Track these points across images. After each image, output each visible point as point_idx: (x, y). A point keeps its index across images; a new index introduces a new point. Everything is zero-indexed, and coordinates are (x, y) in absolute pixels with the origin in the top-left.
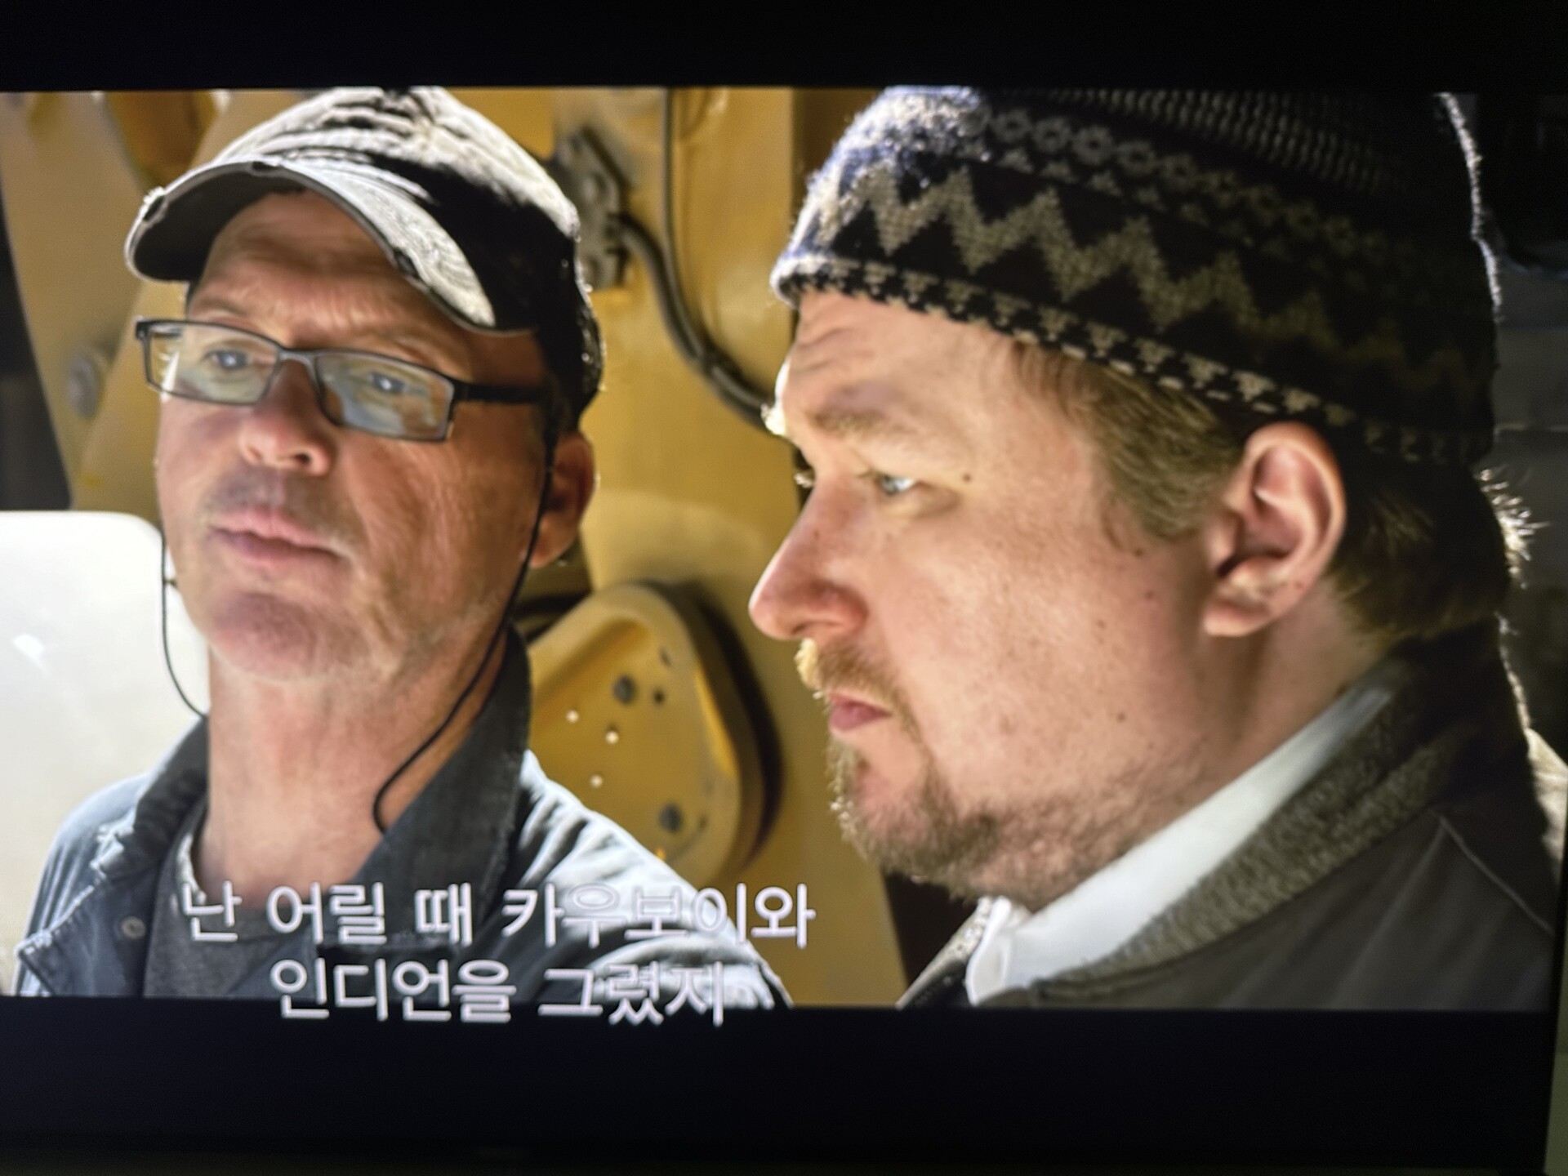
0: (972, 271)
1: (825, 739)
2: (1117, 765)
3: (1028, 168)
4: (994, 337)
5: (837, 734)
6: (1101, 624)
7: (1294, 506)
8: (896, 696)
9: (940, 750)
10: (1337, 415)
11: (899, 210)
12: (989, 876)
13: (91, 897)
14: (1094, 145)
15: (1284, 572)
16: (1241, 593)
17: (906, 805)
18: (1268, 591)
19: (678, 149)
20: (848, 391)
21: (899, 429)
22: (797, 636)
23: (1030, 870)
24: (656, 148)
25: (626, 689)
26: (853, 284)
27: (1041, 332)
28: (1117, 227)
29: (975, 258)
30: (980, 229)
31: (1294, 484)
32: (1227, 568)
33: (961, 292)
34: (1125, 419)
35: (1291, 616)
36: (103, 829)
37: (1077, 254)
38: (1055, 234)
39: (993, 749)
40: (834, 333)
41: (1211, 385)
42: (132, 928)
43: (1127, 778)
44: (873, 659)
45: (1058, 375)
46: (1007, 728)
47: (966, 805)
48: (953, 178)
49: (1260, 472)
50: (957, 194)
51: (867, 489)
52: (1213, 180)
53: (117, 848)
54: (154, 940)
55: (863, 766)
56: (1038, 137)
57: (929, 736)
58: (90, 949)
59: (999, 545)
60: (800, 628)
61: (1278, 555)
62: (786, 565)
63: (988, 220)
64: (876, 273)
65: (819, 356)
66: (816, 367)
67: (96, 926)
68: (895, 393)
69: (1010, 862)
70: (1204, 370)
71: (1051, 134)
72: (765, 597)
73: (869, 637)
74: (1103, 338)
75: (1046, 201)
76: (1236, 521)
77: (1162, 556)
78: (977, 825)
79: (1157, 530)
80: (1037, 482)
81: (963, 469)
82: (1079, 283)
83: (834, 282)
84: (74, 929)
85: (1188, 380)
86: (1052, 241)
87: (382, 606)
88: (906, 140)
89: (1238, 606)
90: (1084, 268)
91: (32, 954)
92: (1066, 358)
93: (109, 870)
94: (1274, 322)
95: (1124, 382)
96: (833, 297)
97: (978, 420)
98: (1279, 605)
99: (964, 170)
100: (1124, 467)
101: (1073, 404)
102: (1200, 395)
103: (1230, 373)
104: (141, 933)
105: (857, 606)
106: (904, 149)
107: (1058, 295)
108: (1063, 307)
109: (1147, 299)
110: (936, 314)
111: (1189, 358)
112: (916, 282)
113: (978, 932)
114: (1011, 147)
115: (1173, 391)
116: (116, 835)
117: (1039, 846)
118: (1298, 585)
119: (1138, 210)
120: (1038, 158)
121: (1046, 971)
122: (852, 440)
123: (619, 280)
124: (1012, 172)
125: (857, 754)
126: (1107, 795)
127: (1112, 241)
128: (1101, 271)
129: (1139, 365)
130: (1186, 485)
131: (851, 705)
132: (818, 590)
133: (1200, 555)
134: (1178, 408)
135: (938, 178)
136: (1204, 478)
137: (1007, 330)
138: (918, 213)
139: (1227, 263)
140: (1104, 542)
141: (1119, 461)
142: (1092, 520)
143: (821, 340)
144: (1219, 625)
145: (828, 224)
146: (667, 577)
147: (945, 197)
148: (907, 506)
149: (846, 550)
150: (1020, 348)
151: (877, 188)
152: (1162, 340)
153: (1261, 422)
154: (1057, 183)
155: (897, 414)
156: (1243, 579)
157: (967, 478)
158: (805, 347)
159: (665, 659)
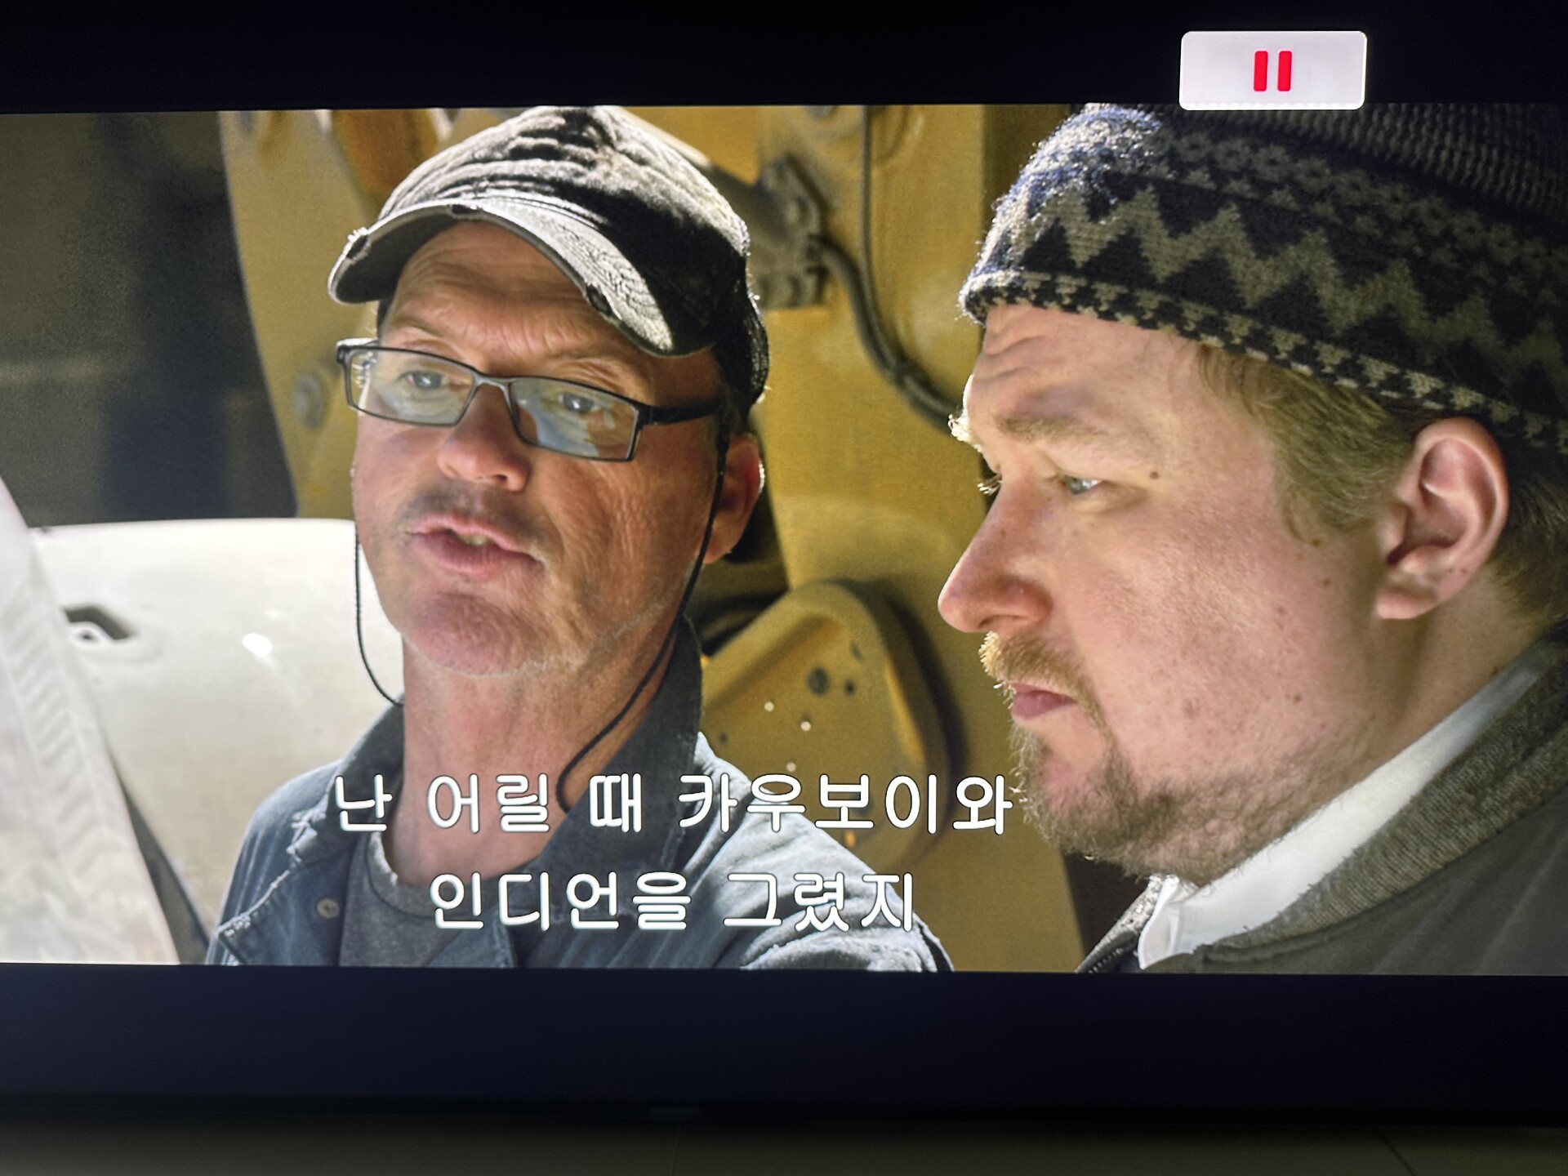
0: (1160, 280)
1: (1008, 726)
2: (1291, 745)
3: (1211, 186)
4: (1181, 341)
5: (1019, 721)
6: (1281, 611)
7: (1459, 498)
8: (1079, 683)
9: (1123, 735)
10: (1501, 411)
11: (1089, 226)
12: (1164, 854)
13: (287, 880)
14: (1273, 162)
15: (1450, 559)
16: (1411, 577)
17: (1089, 787)
18: (1435, 577)
19: (875, 173)
20: (1039, 396)
21: (1090, 430)
22: (984, 630)
23: (1203, 847)
24: (855, 173)
25: (819, 681)
26: (1044, 296)
27: (1226, 337)
28: (1297, 239)
29: (1163, 269)
30: (1166, 241)
31: (1459, 477)
32: (1396, 557)
33: (1150, 301)
34: (1305, 417)
35: (1454, 602)
36: (297, 816)
37: (1259, 263)
38: (1238, 245)
39: (1176, 731)
40: (1024, 342)
41: (1383, 385)
42: (327, 908)
43: (1298, 757)
44: (1058, 649)
45: (1243, 376)
46: (1190, 711)
47: (1147, 788)
48: (1139, 195)
49: (1427, 466)
50: (1143, 210)
51: (1054, 491)
52: (1385, 192)
53: (311, 834)
54: (348, 919)
55: (1045, 751)
56: (1219, 157)
57: (1112, 720)
58: (287, 929)
59: (1186, 537)
60: (987, 622)
61: (1444, 543)
62: (975, 561)
63: (1173, 235)
64: (1067, 285)
65: (1009, 364)
66: (1007, 374)
67: (292, 908)
68: (1084, 397)
69: (1186, 840)
70: (1377, 370)
71: (1231, 154)
72: (953, 593)
73: (1055, 627)
74: (1285, 341)
75: (1228, 216)
76: (1406, 514)
77: (1338, 545)
78: (1156, 805)
79: (1334, 521)
80: (1221, 477)
81: (1150, 468)
82: (1262, 291)
83: (1026, 294)
84: (271, 912)
85: (1363, 380)
86: (1234, 252)
87: (573, 608)
88: (1094, 161)
89: (1407, 591)
90: (1265, 277)
91: (232, 936)
92: (1250, 360)
93: (304, 854)
94: (1442, 324)
95: (1303, 382)
96: (1024, 308)
97: (1166, 420)
98: (1446, 590)
99: (1151, 188)
100: (1305, 463)
101: (1257, 403)
102: (1373, 395)
103: (1403, 373)
104: (335, 914)
105: (1042, 600)
106: (1091, 170)
107: (1243, 300)
108: (1247, 313)
109: (1325, 304)
110: (1126, 321)
111: (1363, 359)
112: (1106, 292)
113: (1149, 906)
114: (1194, 166)
115: (1349, 390)
116: (310, 821)
117: (1213, 825)
118: (1464, 571)
119: (1316, 222)
120: (1219, 176)
121: (1210, 939)
122: (1042, 444)
123: (819, 298)
124: (1195, 189)
125: (1040, 741)
126: (1279, 774)
127: (1292, 251)
128: (1283, 279)
129: (1317, 366)
130: (1362, 480)
131: (1035, 693)
132: (1004, 586)
133: (1372, 543)
134: (1353, 406)
135: (1126, 196)
136: (1378, 471)
137: (1194, 335)
138: (1108, 228)
139: (1399, 270)
140: (1286, 535)
141: (1299, 456)
142: (1274, 513)
143: (1009, 350)
144: (1389, 609)
145: (1018, 242)
146: (857, 575)
147: (1134, 212)
148: (1093, 503)
149: (1032, 548)
150: (1206, 351)
151: (1066, 205)
152: (1338, 343)
153: (1430, 419)
154: (1239, 199)
155: (1089, 417)
156: (1412, 566)
157: (1155, 475)
158: (992, 357)
159: (856, 652)
